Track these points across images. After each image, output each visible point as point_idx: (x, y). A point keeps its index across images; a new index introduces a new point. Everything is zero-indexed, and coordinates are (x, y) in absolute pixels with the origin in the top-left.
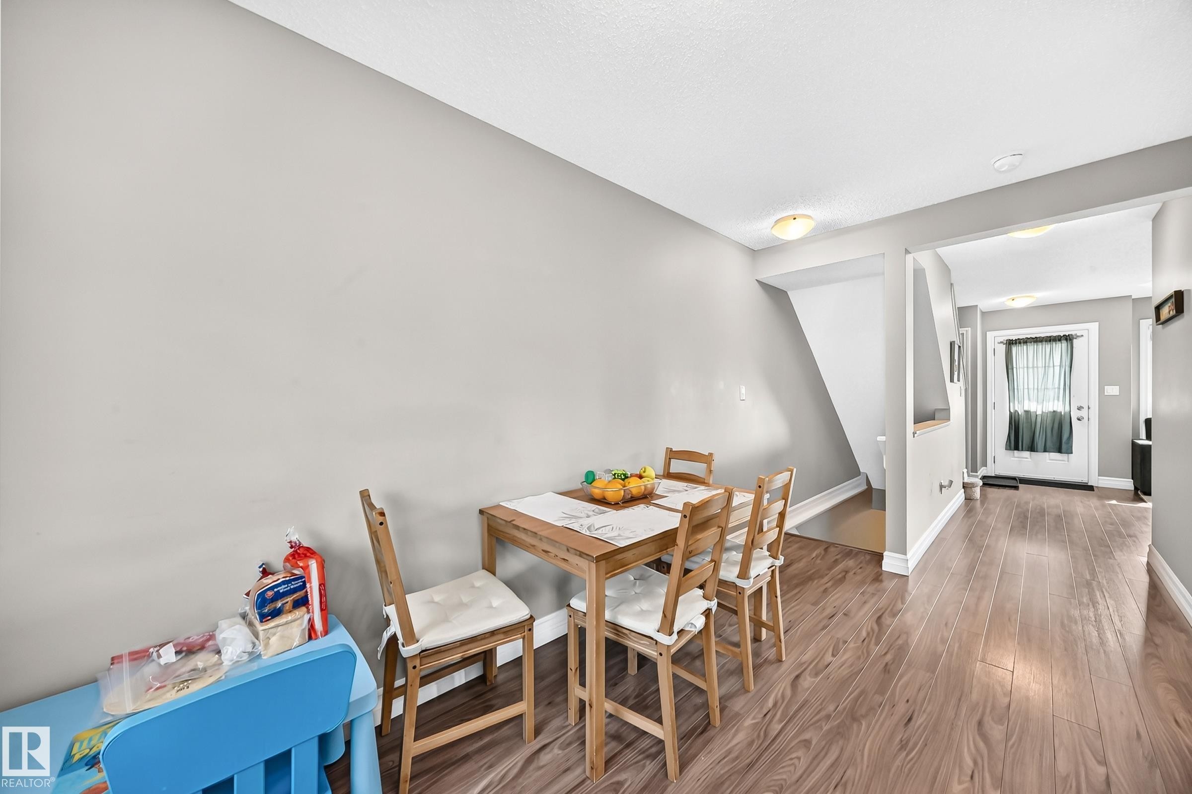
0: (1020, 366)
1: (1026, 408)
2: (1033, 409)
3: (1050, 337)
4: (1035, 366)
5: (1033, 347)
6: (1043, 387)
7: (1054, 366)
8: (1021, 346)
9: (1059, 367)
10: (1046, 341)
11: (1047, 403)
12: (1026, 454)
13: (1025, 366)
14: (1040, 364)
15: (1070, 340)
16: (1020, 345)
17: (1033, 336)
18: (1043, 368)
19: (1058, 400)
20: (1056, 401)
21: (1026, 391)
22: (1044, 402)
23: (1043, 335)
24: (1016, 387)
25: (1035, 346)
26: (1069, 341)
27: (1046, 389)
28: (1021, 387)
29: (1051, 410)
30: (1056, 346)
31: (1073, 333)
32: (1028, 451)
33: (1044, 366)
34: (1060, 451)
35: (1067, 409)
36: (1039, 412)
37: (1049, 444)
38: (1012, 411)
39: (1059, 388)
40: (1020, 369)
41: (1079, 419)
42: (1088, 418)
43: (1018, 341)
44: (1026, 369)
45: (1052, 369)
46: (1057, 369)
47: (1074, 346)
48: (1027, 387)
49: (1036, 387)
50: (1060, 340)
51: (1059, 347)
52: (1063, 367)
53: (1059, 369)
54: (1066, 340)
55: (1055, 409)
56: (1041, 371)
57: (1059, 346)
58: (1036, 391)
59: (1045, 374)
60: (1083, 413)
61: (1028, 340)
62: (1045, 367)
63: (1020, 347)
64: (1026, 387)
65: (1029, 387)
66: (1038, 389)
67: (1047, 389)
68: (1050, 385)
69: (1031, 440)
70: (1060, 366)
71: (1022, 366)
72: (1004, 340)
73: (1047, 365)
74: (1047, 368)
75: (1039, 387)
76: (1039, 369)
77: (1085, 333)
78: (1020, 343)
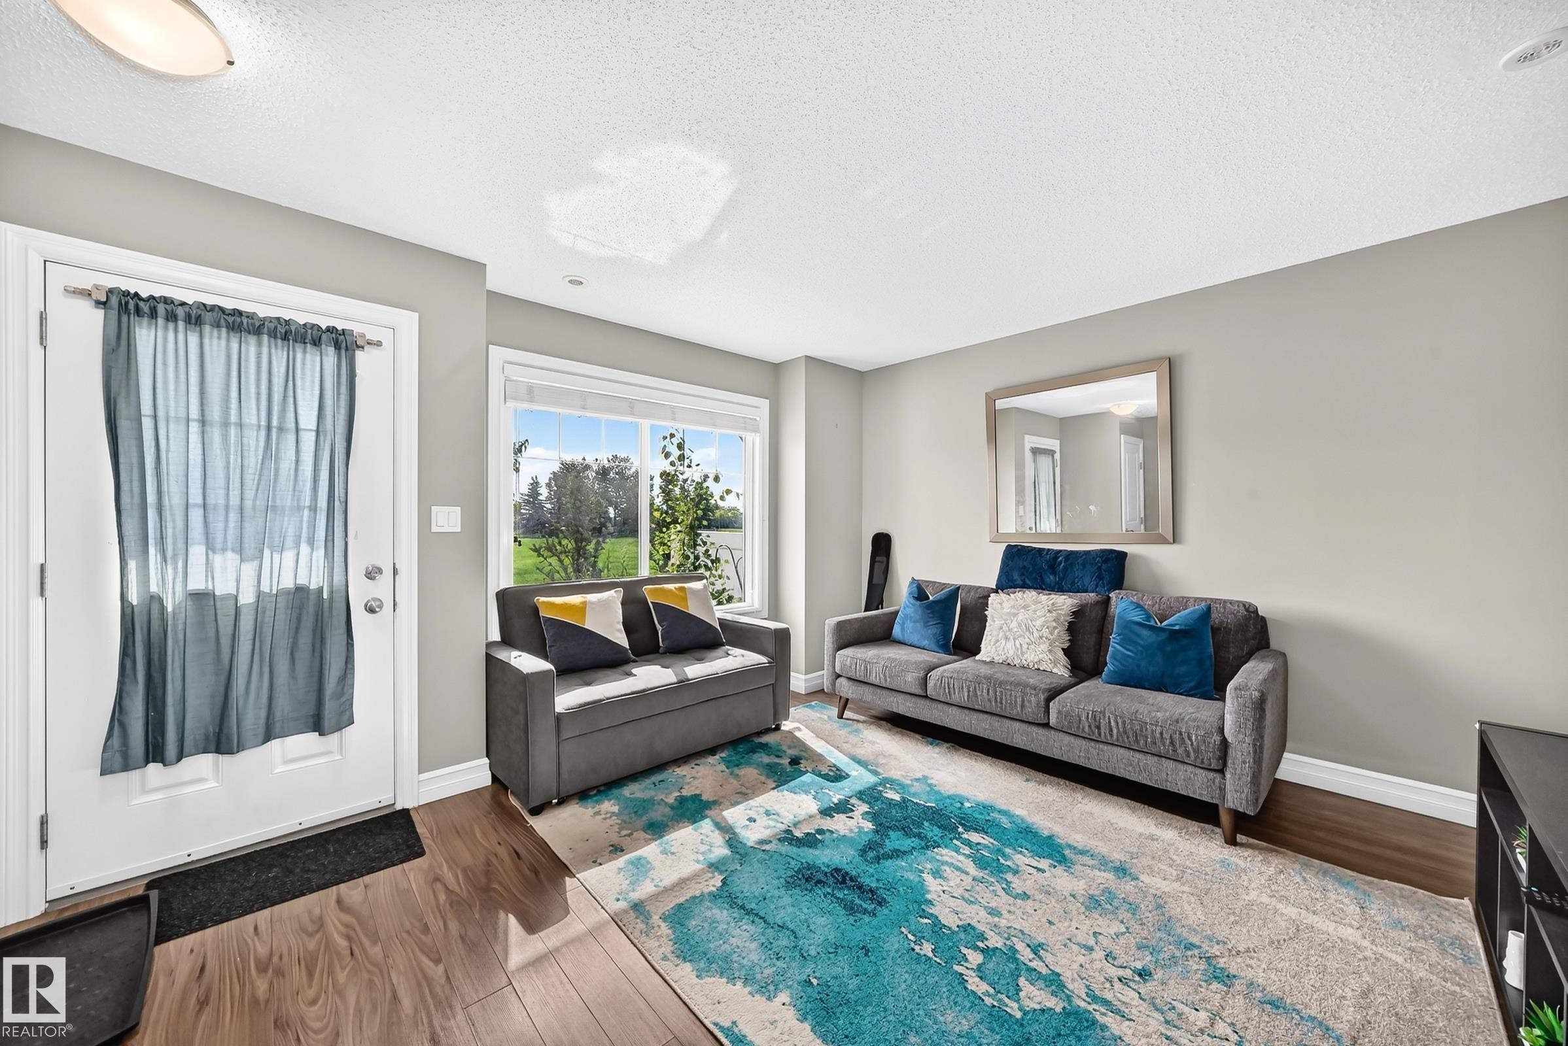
0: (172, 414)
1: (197, 583)
2: (223, 587)
3: (287, 322)
4: (233, 418)
5: (223, 343)
6: (260, 503)
7: (297, 430)
8: (176, 331)
9: (314, 434)
10: (273, 334)
11: (276, 556)
12: (201, 764)
13: (194, 413)
14: (251, 417)
15: (347, 349)
16: (171, 325)
17: (229, 304)
18: (263, 433)
19: (311, 542)
20: (304, 549)
21: (196, 516)
22: (267, 553)
23: (263, 312)
24: (151, 498)
25: (235, 346)
26: (343, 352)
27: (270, 508)
28: (174, 499)
29: (288, 583)
30: (304, 359)
31: (357, 328)
32: (205, 751)
33: (263, 423)
34: (317, 725)
35: (338, 578)
36: (247, 598)
37: (283, 705)
38: (134, 598)
39: (314, 509)
40: (172, 426)
41: (371, 611)
42: (395, 605)
43: (161, 308)
44: (194, 428)
45: (291, 438)
46: (308, 440)
47: (358, 371)
48: (200, 501)
49: (235, 501)
50: (316, 343)
51: (313, 365)
52: (325, 436)
53: (313, 438)
54: (337, 346)
55: (302, 580)
56: (255, 440)
57: (313, 361)
58: (233, 516)
59: (269, 452)
60: (381, 589)
61: (208, 317)
62: (269, 428)
63: (171, 335)
64: (196, 497)
65: (211, 501)
66: (242, 509)
67: (274, 508)
68: (285, 499)
69: (217, 712)
70: (318, 432)
71: (182, 413)
72: (97, 287)
73: (275, 423)
74: (274, 432)
75: (248, 504)
76: (247, 432)
77: (384, 336)
78: (171, 317)
